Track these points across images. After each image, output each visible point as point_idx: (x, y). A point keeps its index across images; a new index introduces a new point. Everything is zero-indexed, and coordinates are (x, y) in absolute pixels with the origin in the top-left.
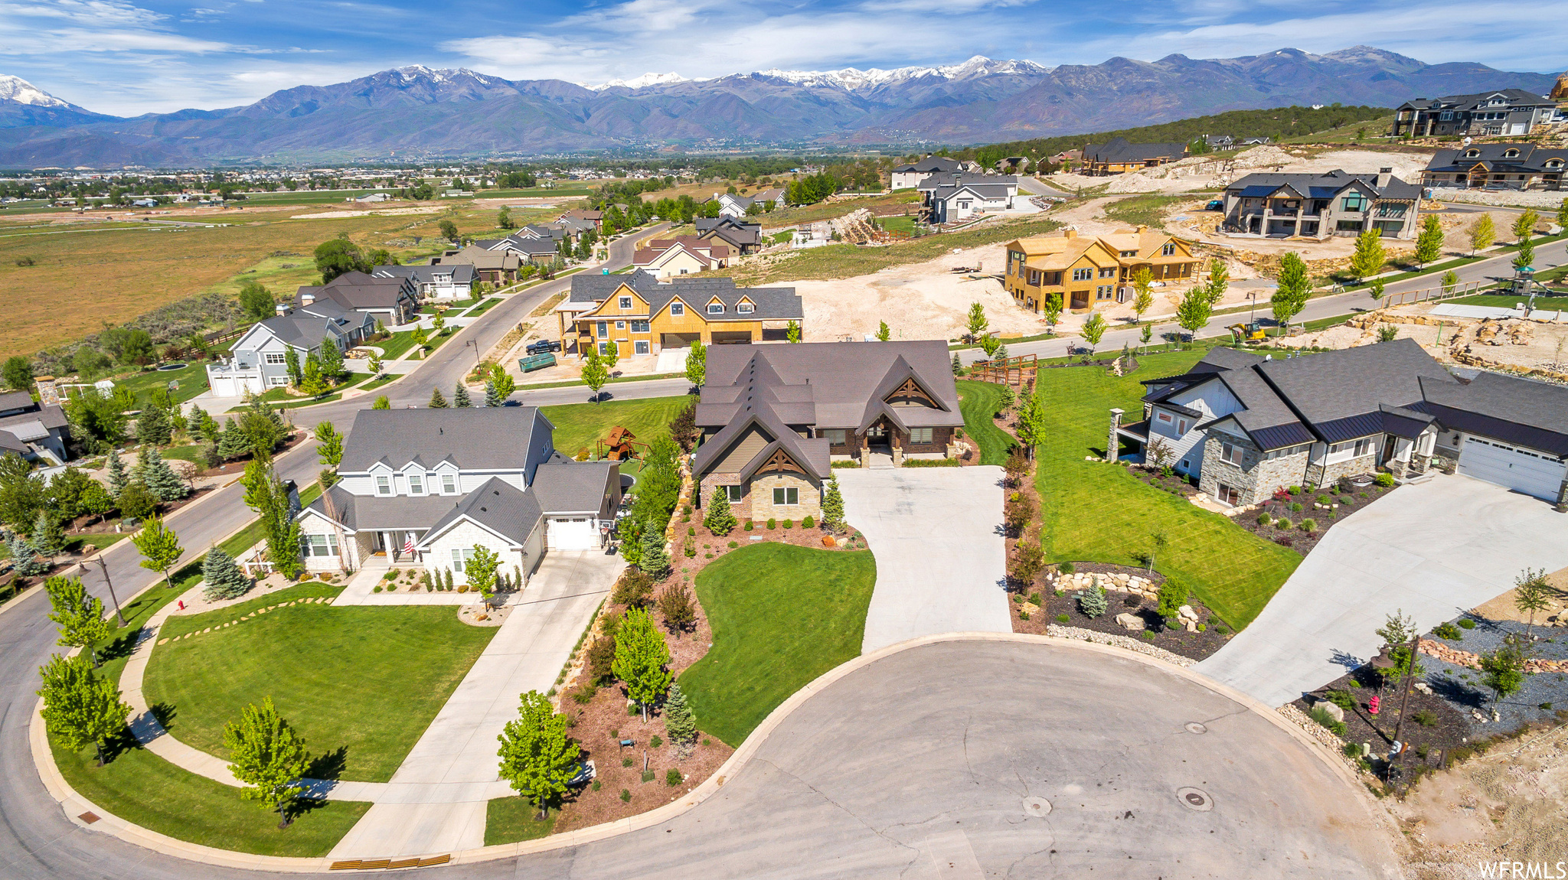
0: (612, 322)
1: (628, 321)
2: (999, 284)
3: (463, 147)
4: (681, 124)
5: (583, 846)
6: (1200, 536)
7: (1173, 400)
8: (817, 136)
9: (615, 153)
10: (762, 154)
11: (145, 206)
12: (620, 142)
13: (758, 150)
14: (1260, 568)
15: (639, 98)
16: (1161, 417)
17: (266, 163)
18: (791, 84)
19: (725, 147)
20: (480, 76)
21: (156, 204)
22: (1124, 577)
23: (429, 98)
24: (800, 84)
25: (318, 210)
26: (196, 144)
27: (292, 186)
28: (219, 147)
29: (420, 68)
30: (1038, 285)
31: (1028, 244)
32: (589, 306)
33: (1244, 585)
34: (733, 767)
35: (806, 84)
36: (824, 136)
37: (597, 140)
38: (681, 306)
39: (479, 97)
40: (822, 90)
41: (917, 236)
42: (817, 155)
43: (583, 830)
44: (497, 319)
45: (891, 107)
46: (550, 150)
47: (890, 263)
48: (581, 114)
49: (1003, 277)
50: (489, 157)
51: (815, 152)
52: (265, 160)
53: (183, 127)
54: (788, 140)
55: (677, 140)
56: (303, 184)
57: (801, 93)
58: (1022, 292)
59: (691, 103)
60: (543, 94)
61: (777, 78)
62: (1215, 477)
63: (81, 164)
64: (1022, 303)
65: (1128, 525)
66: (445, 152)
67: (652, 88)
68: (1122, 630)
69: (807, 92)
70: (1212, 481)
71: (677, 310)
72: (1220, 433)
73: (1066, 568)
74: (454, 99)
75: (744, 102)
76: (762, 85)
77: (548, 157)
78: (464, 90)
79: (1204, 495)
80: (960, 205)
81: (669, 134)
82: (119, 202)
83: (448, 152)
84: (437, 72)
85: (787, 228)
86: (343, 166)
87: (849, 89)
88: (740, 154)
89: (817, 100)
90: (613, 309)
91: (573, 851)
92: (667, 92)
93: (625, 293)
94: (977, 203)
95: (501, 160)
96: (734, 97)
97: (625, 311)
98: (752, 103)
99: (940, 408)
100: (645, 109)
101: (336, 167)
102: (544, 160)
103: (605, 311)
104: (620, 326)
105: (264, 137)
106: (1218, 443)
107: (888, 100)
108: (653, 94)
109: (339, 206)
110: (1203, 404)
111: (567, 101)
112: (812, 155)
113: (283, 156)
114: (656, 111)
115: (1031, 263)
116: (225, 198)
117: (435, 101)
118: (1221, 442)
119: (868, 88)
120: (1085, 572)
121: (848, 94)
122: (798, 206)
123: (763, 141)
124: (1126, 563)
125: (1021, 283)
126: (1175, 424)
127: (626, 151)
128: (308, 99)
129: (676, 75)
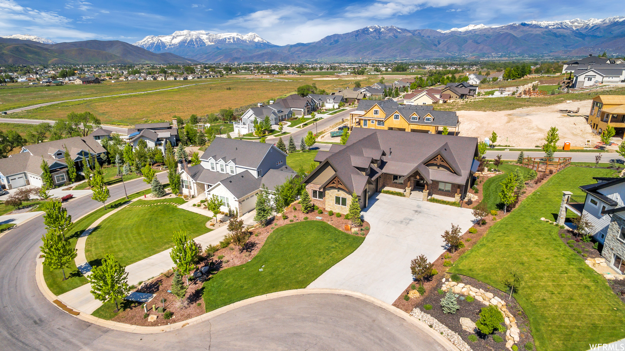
0: (369, 120)
1: (376, 121)
2: (585, 120)
3: (387, 56)
4: (480, 47)
5: (113, 330)
6: (571, 286)
7: (601, 191)
8: (551, 52)
9: (448, 59)
10: (519, 60)
11: (274, 74)
12: (451, 55)
13: (517, 58)
14: (601, 323)
15: (464, 36)
16: (592, 201)
17: (319, 61)
18: (541, 27)
19: (500, 57)
20: (398, 28)
21: (278, 74)
22: (490, 295)
23: (377, 38)
24: (547, 27)
25: (323, 77)
26: (299, 55)
27: (321, 68)
28: (306, 56)
29: (377, 26)
30: (607, 122)
31: (605, 99)
32: (362, 113)
33: (576, 330)
34: (196, 321)
35: (550, 27)
36: (555, 52)
37: (441, 54)
38: (398, 116)
39: (396, 37)
40: (559, 30)
41: (553, 94)
42: (549, 60)
43: (120, 323)
44: (338, 117)
45: (598, 37)
46: (420, 58)
47: (525, 106)
48: (436, 43)
49: (588, 116)
50: (396, 60)
51: (547, 59)
52: (319, 60)
53: (297, 49)
54: (534, 54)
55: (478, 54)
56: (325, 68)
57: (546, 32)
58: (597, 125)
59: (487, 37)
60: (422, 35)
61: (534, 25)
62: (612, 249)
63: (266, 61)
64: (595, 132)
65: (523, 264)
66: (379, 58)
67: (470, 31)
68: (457, 329)
69: (550, 31)
70: (610, 251)
71: (397, 117)
72: (620, 219)
73: (455, 278)
74: (386, 38)
75: (514, 36)
76: (526, 28)
77: (419, 60)
78: (391, 34)
79: (603, 260)
80: (587, 79)
81: (474, 51)
82: (268, 73)
83: (381, 58)
84: (382, 28)
85: (494, 89)
86: (342, 63)
87: (574, 29)
88: (507, 60)
89: (555, 35)
90: (371, 114)
91: (106, 331)
92: (477, 33)
93: (376, 108)
94: (599, 78)
95: (400, 61)
96: (510, 34)
97: (376, 116)
98: (519, 37)
99: (455, 173)
100: (465, 40)
101: (340, 63)
102: (417, 62)
103: (367, 115)
104: (372, 122)
105: (320, 52)
106: (618, 226)
107: (598, 34)
108: (470, 34)
109: (331, 76)
110: (619, 197)
111: (432, 38)
112: (546, 60)
113: (324, 59)
114: (470, 41)
115: (605, 109)
116: (298, 72)
117: (380, 39)
118: (619, 225)
119: (586, 28)
120: (466, 284)
121: (573, 31)
122: (507, 80)
123: (520, 54)
124: (498, 287)
125: (598, 120)
126: (599, 207)
127: (453, 58)
128: (336, 39)
129: (483, 25)
